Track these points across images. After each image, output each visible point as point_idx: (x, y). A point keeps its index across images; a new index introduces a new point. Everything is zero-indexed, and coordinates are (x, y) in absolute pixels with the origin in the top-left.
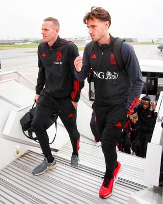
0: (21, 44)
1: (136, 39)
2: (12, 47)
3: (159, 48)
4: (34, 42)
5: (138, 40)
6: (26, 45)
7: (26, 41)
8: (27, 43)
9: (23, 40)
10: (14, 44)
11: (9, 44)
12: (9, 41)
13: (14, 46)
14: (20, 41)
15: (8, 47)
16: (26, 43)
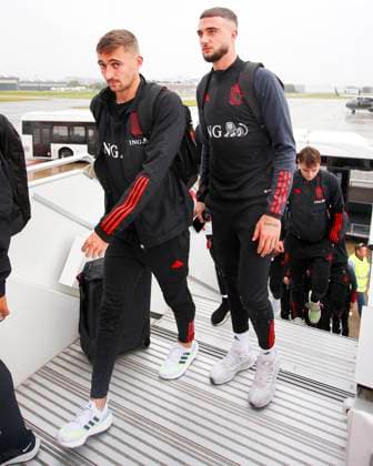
0: (63, 89)
1: (303, 87)
2: (44, 95)
3: (349, 106)
4: (91, 87)
5: (307, 90)
6: (74, 93)
7: (75, 84)
8: (78, 88)
9: (68, 81)
10: (49, 89)
11: (39, 89)
12: (39, 83)
13: (49, 94)
14: (61, 84)
15: (36, 95)
16: (73, 89)
